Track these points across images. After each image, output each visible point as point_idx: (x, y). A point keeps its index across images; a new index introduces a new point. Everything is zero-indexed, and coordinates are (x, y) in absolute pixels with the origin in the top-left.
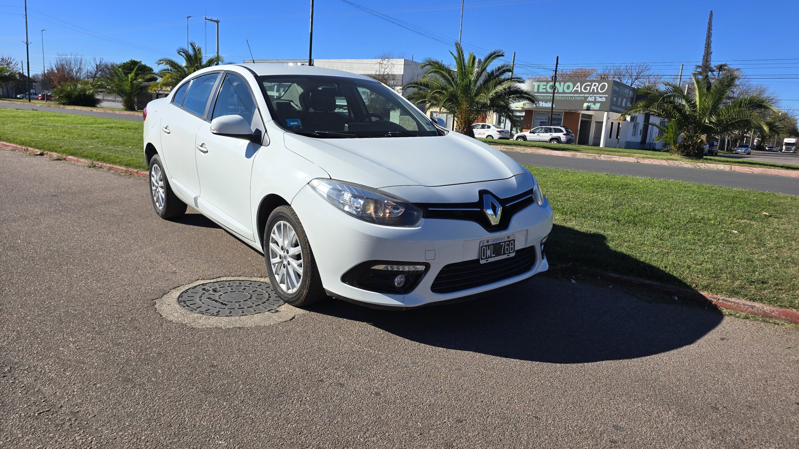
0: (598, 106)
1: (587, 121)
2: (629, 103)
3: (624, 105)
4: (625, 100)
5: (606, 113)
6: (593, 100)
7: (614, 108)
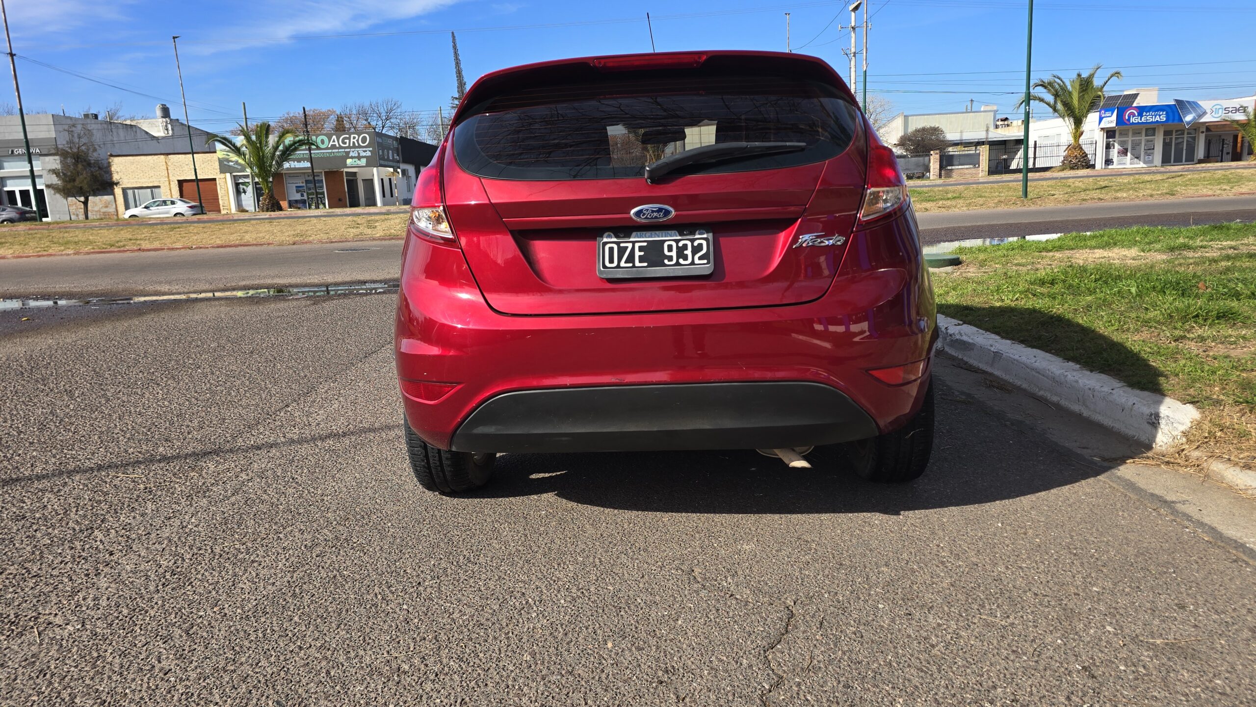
0: (363, 162)
1: (353, 180)
2: (395, 155)
3: (391, 158)
4: (390, 152)
5: (375, 169)
6: (357, 155)
7: (382, 162)
